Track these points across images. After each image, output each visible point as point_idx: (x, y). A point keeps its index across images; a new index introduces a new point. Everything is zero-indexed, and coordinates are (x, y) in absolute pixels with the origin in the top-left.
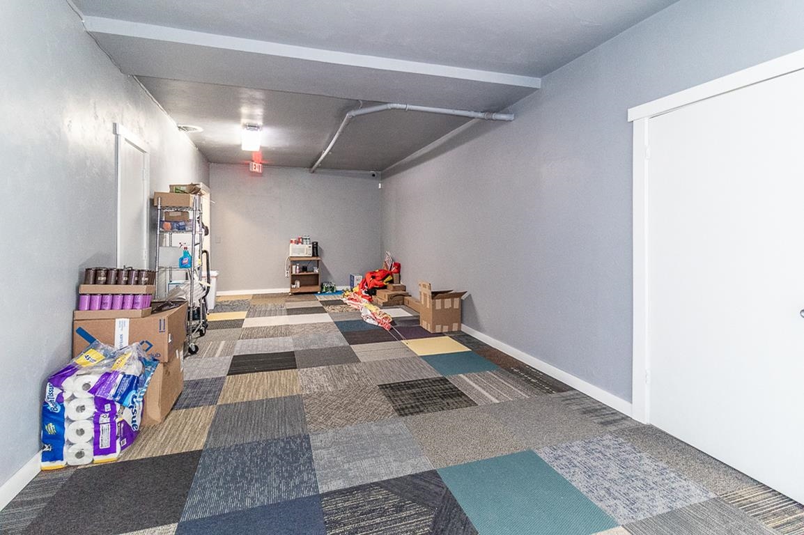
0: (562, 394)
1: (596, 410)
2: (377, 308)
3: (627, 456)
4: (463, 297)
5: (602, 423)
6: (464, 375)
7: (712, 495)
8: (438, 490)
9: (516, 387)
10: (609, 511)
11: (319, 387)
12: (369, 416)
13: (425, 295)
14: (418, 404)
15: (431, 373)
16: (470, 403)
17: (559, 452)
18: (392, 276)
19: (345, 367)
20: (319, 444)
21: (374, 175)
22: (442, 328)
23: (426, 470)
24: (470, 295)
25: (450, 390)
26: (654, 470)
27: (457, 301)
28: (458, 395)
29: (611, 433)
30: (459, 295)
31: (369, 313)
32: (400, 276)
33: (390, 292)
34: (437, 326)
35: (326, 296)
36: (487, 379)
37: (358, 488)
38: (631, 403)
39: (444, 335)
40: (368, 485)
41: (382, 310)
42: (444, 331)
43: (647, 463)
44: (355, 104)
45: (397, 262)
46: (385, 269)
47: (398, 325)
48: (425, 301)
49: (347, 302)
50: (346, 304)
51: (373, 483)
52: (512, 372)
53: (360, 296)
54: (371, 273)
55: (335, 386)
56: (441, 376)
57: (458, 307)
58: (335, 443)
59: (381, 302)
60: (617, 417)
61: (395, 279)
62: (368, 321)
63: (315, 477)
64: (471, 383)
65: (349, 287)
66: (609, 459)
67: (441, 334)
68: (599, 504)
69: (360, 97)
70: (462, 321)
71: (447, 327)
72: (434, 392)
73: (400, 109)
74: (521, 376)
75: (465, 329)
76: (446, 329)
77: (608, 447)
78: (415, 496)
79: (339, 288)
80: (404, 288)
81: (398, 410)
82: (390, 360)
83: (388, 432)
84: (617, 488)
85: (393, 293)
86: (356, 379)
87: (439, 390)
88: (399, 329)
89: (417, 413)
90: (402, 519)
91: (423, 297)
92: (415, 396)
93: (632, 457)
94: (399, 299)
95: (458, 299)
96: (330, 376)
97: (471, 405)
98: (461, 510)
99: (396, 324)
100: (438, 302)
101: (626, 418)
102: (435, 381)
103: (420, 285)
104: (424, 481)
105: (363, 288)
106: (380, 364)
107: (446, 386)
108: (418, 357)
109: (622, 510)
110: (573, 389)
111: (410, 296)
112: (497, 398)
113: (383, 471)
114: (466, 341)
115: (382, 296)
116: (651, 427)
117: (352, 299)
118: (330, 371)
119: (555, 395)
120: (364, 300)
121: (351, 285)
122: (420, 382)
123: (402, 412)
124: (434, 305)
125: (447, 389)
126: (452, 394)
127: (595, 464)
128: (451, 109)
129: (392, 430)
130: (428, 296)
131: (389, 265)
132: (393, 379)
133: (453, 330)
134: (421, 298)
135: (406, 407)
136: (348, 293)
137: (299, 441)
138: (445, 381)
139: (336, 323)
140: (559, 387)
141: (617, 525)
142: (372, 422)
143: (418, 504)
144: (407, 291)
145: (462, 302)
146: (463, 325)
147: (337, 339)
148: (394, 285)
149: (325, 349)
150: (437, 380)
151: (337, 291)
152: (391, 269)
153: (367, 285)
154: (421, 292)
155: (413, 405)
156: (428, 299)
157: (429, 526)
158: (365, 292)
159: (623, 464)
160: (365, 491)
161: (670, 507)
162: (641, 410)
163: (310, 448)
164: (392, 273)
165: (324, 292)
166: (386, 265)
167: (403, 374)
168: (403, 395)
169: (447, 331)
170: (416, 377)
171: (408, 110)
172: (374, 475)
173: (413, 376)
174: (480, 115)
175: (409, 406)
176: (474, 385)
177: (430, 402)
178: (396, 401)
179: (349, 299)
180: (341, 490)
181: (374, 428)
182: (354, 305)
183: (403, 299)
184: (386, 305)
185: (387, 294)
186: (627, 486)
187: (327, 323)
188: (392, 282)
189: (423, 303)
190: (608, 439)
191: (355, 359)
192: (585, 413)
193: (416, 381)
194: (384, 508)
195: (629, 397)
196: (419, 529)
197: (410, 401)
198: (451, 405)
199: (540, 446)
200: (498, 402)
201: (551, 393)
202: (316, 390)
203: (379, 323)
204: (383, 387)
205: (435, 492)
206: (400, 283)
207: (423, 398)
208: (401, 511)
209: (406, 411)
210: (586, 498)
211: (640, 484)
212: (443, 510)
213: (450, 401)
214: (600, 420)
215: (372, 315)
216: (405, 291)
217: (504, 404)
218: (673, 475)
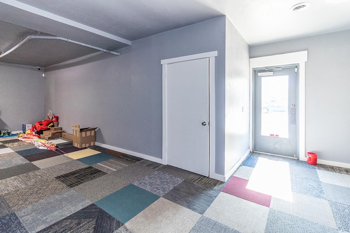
0: (140, 162)
1: (151, 164)
2: (46, 140)
3: (162, 176)
4: (96, 130)
5: (154, 168)
6: (99, 163)
7: (184, 180)
8: (95, 210)
9: (122, 163)
10: (158, 194)
11: (14, 187)
12: (52, 193)
13: (76, 131)
14: (79, 180)
15: (84, 166)
16: (104, 173)
17: (141, 181)
18: (53, 123)
19: (31, 174)
20: (24, 214)
21: (39, 69)
22: (86, 145)
23: (89, 205)
24: (99, 129)
25: (94, 171)
26: (169, 178)
27: (93, 132)
28: (98, 172)
29: (156, 170)
30: (94, 129)
31: (40, 144)
32: (58, 123)
33: (52, 131)
34: (83, 145)
35: (4, 138)
36: (110, 163)
37: (54, 225)
38: (162, 159)
39: (87, 148)
40: (59, 221)
41: (48, 141)
42: (86, 146)
43: (167, 176)
44: (35, 33)
45: (56, 115)
46: (48, 119)
47: (60, 148)
48: (76, 133)
49: (23, 140)
50: (22, 141)
51: (63, 219)
52: (120, 158)
53: (32, 136)
54: (39, 122)
55: (26, 184)
56: (89, 166)
57: (93, 135)
58: (33, 210)
59: (47, 137)
60: (158, 165)
61: (55, 124)
62: (40, 148)
63: (25, 229)
64: (104, 166)
65: (22, 132)
66: (157, 178)
67: (85, 148)
68: (155, 193)
69: (39, 30)
70: (95, 141)
71: (88, 144)
72: (86, 173)
73: (64, 40)
74: (124, 159)
75: (97, 144)
76: (87, 145)
77: (156, 175)
78: (85, 216)
79: (13, 133)
80: (61, 129)
81: (69, 185)
82: (59, 164)
83: (66, 196)
84: (159, 186)
85: (54, 132)
86: (40, 178)
87: (89, 172)
88: (61, 149)
89: (80, 184)
90: (81, 227)
91: (75, 132)
92: (77, 177)
93: (163, 176)
94: (59, 134)
95: (94, 131)
96: (20, 180)
97: (105, 174)
98: (107, 213)
99: (59, 147)
100: (84, 133)
101: (161, 164)
102: (86, 169)
103: (73, 126)
104: (89, 209)
105: (33, 130)
106: (53, 167)
107: (92, 169)
108: (75, 160)
109: (162, 192)
110: (143, 159)
111: (65, 132)
112: (115, 169)
113: (67, 213)
114: (98, 149)
115: (47, 134)
116: (168, 165)
117: (25, 138)
118: (20, 177)
119: (137, 162)
120: (35, 137)
121: (23, 130)
122: (78, 171)
123: (71, 186)
124: (81, 135)
125: (93, 171)
126: (96, 172)
127: (152, 181)
128: (92, 45)
129: (67, 195)
130: (78, 131)
131: (51, 118)
132: (63, 173)
133: (91, 145)
134: (74, 133)
135: (73, 183)
136: (21, 135)
137: (8, 217)
138: (91, 167)
139: (17, 152)
140: (138, 159)
141: (160, 197)
142: (55, 195)
143: (88, 218)
144: (63, 130)
145: (95, 132)
146: (96, 142)
147: (20, 160)
148: (55, 128)
149: (13, 167)
150: (87, 168)
151: (12, 135)
152: (52, 120)
153: (36, 129)
154: (73, 130)
155: (77, 181)
156: (78, 132)
157: (94, 224)
158: (35, 133)
159: (161, 179)
160: (58, 224)
161: (174, 187)
162: (165, 161)
163: (17, 218)
164: (53, 121)
165: (2, 136)
166: (49, 118)
167: (68, 169)
168: (70, 178)
169: (88, 146)
170: (76, 169)
171: (69, 42)
172: (63, 216)
173: (74, 169)
174: (105, 50)
175: (74, 182)
176: (105, 166)
177: (85, 178)
178: (67, 182)
179: (23, 138)
180: (45, 229)
181: (57, 197)
182: (28, 141)
183: (61, 134)
184: (50, 139)
185: (50, 132)
186: (162, 185)
187: (10, 153)
188: (53, 126)
189: (75, 135)
190: (156, 172)
191: (36, 168)
192: (148, 166)
193: (76, 171)
194: (71, 227)
195: (161, 158)
196: (90, 227)
197: (75, 180)
198: (96, 177)
199: (134, 181)
200: (116, 170)
201: (136, 162)
202: (12, 189)
203: (48, 148)
204: (58, 178)
205: (95, 212)
206: (58, 126)
207: (81, 177)
208: (79, 225)
209: (74, 185)
210: (151, 193)
211: (166, 183)
212: (99, 216)
213: (95, 175)
214: (153, 167)
215: (42, 145)
216: (62, 130)
217: (119, 170)
218: (174, 177)
